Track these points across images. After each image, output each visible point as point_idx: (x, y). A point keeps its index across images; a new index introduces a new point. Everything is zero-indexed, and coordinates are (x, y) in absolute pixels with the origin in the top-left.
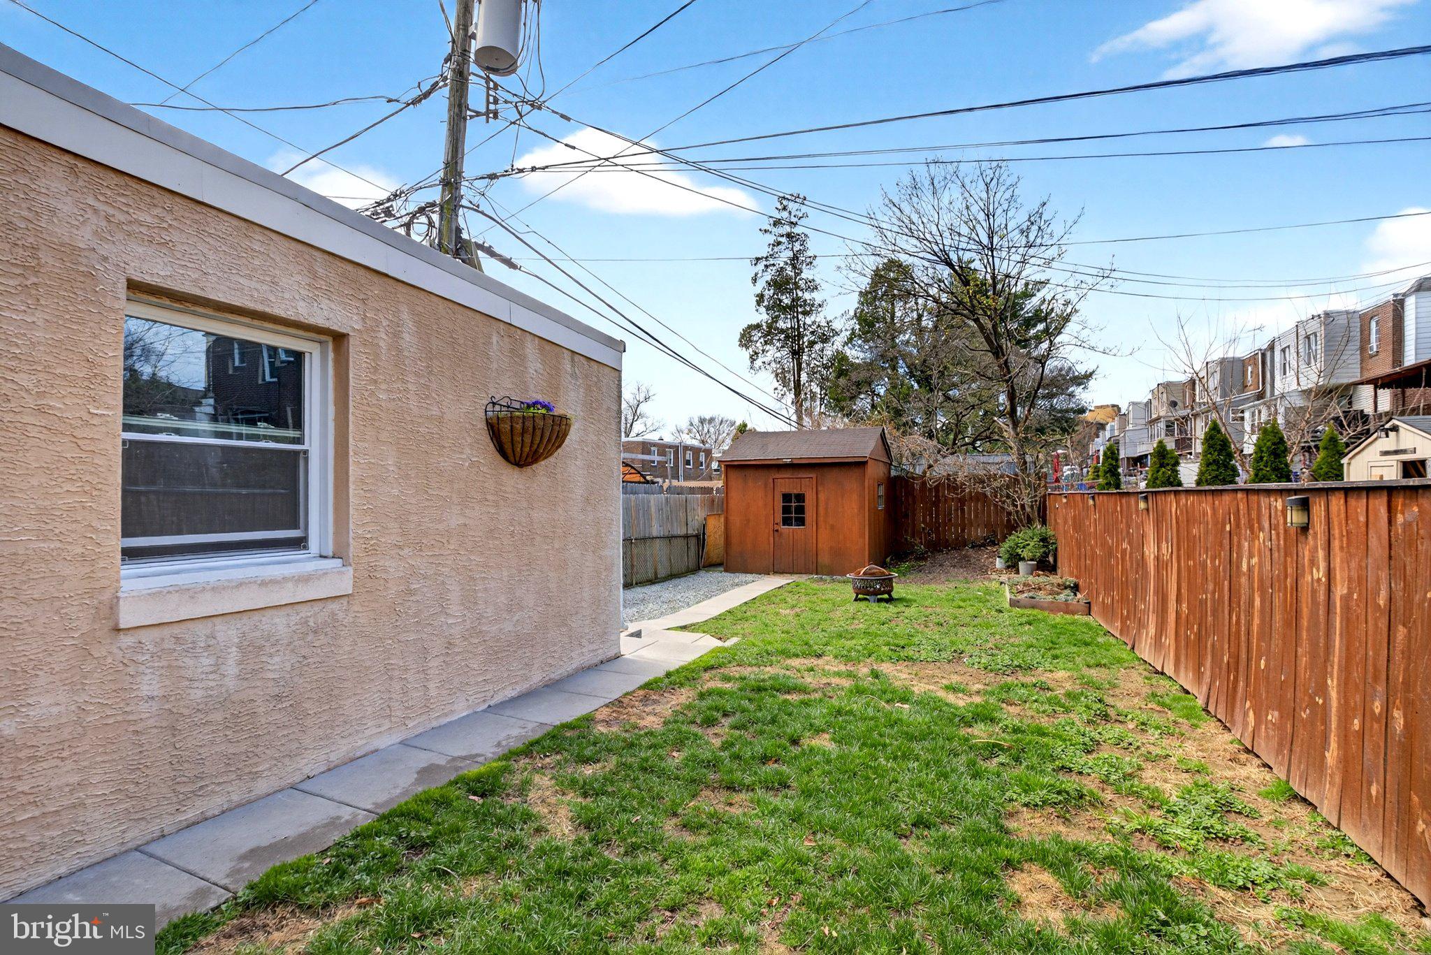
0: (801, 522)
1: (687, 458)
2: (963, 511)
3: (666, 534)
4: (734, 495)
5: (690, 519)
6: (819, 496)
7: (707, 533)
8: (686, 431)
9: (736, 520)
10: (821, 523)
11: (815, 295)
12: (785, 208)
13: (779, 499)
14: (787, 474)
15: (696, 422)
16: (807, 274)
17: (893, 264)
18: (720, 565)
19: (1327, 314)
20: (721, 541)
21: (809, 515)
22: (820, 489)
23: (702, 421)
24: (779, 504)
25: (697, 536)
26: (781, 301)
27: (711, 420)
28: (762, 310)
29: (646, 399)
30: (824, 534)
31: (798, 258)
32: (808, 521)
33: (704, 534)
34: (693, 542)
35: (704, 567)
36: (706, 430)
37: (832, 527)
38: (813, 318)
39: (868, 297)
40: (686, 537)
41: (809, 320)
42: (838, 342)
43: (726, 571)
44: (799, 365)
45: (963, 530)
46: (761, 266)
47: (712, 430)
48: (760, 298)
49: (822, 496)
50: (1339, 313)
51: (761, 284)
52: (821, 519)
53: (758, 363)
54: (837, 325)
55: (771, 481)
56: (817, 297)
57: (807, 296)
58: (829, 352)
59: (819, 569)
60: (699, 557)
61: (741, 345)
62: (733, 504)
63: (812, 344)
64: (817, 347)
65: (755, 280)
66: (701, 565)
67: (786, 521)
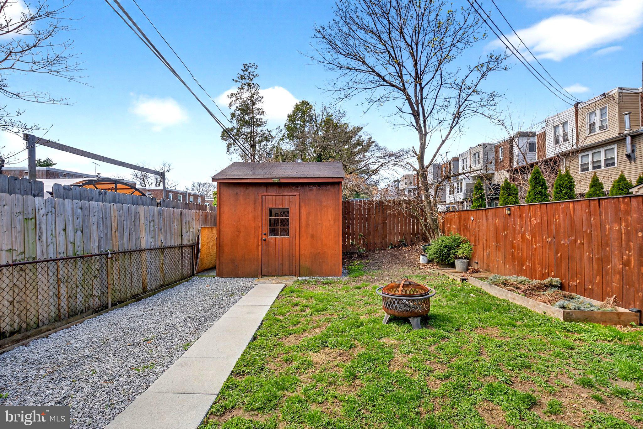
0: (286, 232)
1: (191, 200)
2: (385, 223)
3: (158, 245)
4: (226, 209)
5: (184, 230)
6: (302, 210)
7: (201, 242)
8: (191, 189)
9: (228, 231)
10: (303, 234)
11: (262, 116)
12: (246, 70)
13: (266, 212)
14: (273, 192)
15: (196, 185)
16: (258, 105)
17: (305, 103)
18: (213, 268)
19: (484, 144)
20: (214, 249)
21: (293, 226)
22: (302, 204)
23: (200, 185)
24: (266, 218)
25: (192, 246)
26: (244, 118)
27: (204, 185)
28: (235, 121)
29: (168, 170)
30: (306, 241)
31: (253, 97)
32: (291, 232)
33: (198, 244)
34: (187, 251)
35: (198, 273)
36: (201, 189)
37: (312, 236)
38: (261, 128)
39: (292, 118)
40: (181, 247)
41: (259, 129)
42: (275, 142)
43: (219, 275)
44: (254, 152)
45: (385, 237)
46: (234, 98)
47: (204, 189)
48: (233, 115)
49: (304, 211)
50: (489, 144)
51: (234, 108)
52: (303, 229)
53: (232, 149)
54: (273, 134)
55: (260, 198)
56: (264, 118)
57: (258, 117)
58: (270, 145)
59: (301, 272)
60: (193, 264)
61: (222, 139)
62: (225, 218)
63: (260, 142)
64: (263, 143)
65: (230, 106)
66: (195, 271)
67: (273, 232)
